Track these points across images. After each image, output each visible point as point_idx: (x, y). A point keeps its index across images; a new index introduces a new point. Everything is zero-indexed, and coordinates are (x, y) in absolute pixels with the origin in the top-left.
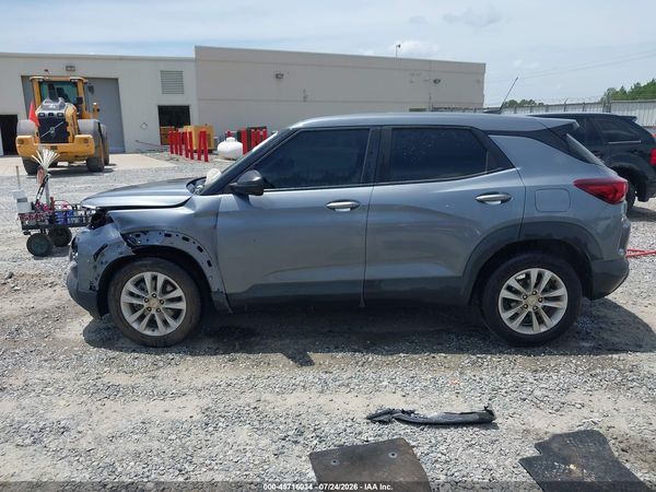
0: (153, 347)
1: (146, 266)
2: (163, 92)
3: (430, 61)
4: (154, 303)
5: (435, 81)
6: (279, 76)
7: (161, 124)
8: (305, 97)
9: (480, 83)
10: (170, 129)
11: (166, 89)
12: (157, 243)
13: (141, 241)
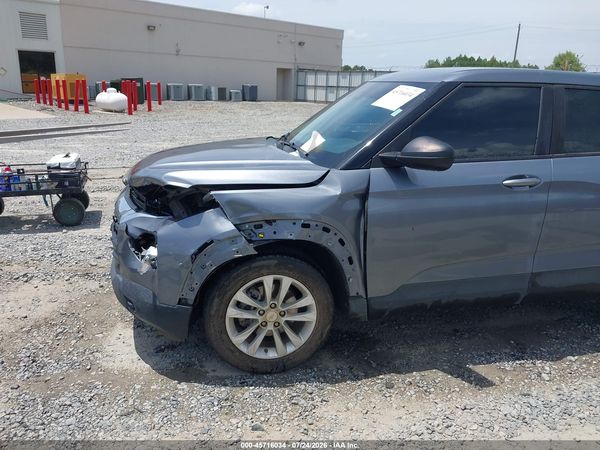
0: (266, 373)
1: (268, 267)
2: (24, 36)
3: (296, 25)
4: (272, 316)
5: (300, 44)
6: (150, 28)
7: (23, 70)
8: (178, 51)
9: (339, 47)
10: (34, 77)
11: (27, 33)
12: (290, 237)
13: (266, 234)
